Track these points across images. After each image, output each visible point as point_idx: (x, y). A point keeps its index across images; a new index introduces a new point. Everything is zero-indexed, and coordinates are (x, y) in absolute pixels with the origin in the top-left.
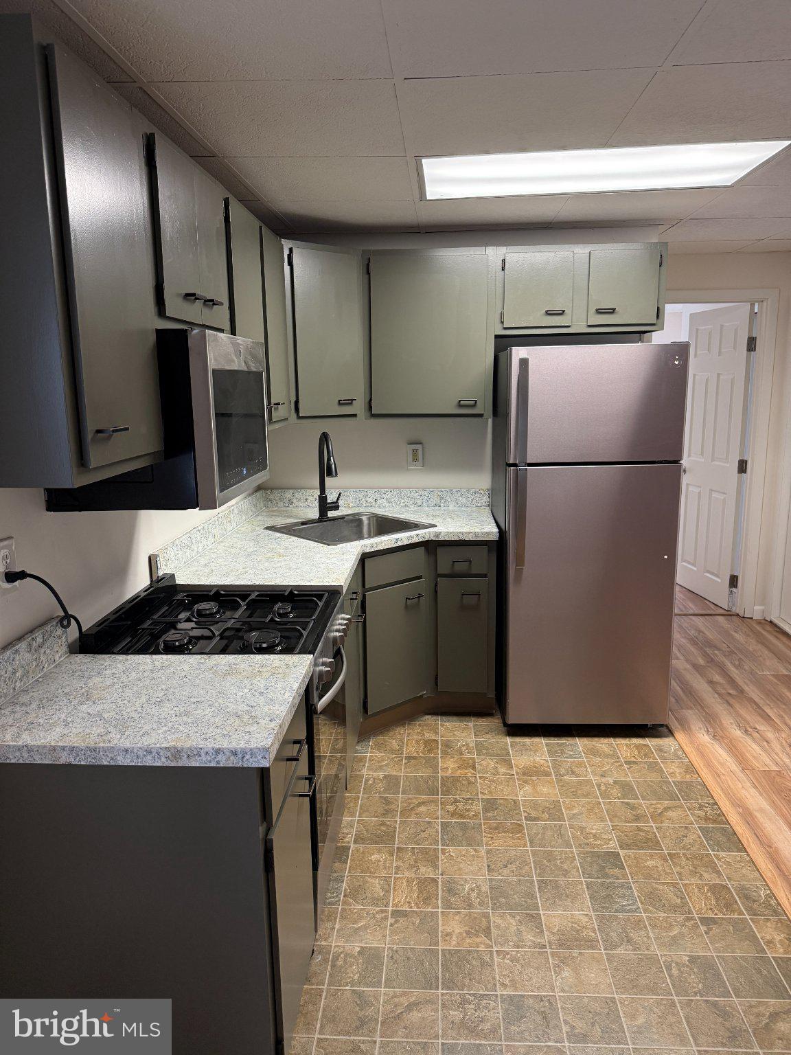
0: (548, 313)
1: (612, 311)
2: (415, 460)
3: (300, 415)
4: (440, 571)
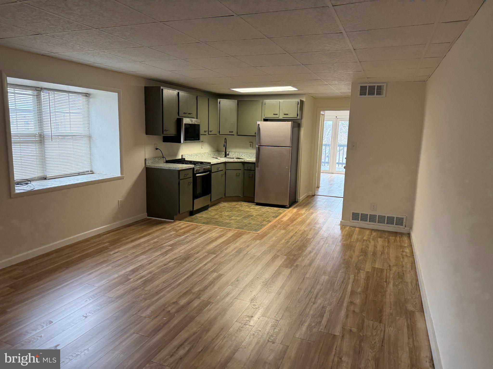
0: (274, 114)
1: (287, 114)
2: (251, 146)
3: (220, 134)
4: (245, 169)
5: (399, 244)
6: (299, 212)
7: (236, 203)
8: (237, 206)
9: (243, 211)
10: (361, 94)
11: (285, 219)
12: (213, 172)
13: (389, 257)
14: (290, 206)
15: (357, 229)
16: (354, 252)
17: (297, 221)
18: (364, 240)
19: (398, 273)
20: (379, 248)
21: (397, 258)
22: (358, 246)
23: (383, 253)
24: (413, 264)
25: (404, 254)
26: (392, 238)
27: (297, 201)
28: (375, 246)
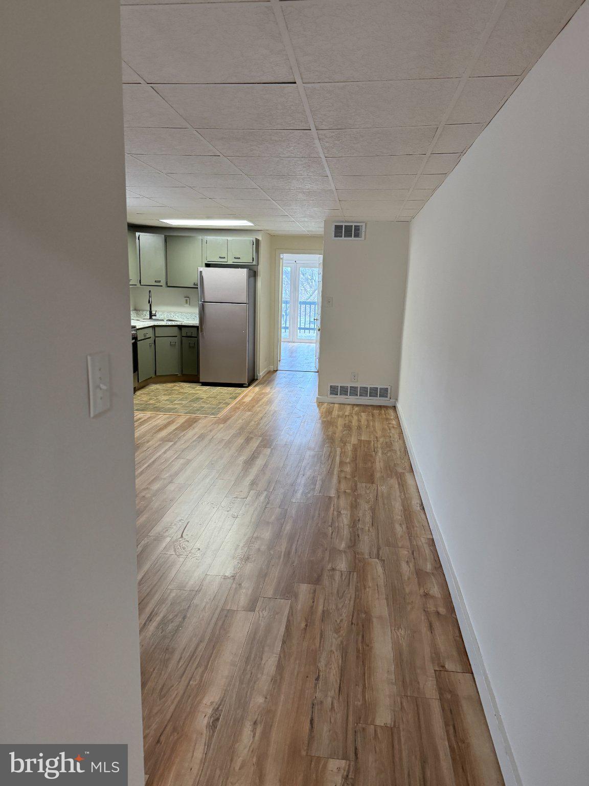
0: (220, 258)
1: (239, 258)
2: (187, 303)
3: (142, 284)
4: (183, 335)
5: (384, 416)
6: (263, 391)
7: (172, 385)
8: (175, 388)
9: (186, 393)
10: (336, 236)
11: (247, 399)
12: (139, 341)
13: (375, 430)
14: (249, 385)
15: (336, 406)
16: (337, 427)
17: (263, 400)
18: (346, 416)
19: (386, 443)
20: (364, 422)
21: (384, 430)
22: (340, 422)
23: (368, 426)
24: (401, 433)
25: (391, 426)
26: (376, 412)
27: (256, 378)
28: (359, 421)
